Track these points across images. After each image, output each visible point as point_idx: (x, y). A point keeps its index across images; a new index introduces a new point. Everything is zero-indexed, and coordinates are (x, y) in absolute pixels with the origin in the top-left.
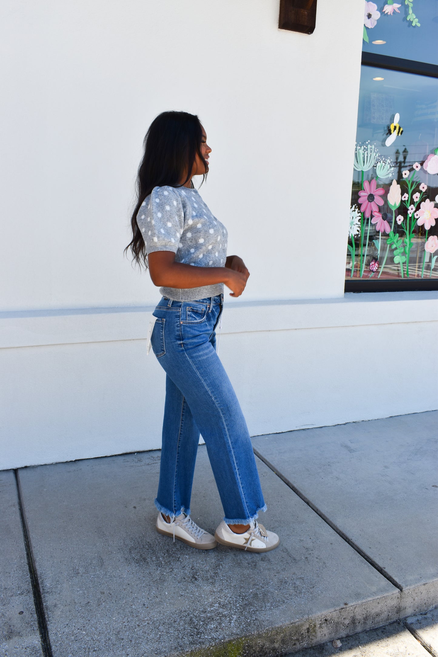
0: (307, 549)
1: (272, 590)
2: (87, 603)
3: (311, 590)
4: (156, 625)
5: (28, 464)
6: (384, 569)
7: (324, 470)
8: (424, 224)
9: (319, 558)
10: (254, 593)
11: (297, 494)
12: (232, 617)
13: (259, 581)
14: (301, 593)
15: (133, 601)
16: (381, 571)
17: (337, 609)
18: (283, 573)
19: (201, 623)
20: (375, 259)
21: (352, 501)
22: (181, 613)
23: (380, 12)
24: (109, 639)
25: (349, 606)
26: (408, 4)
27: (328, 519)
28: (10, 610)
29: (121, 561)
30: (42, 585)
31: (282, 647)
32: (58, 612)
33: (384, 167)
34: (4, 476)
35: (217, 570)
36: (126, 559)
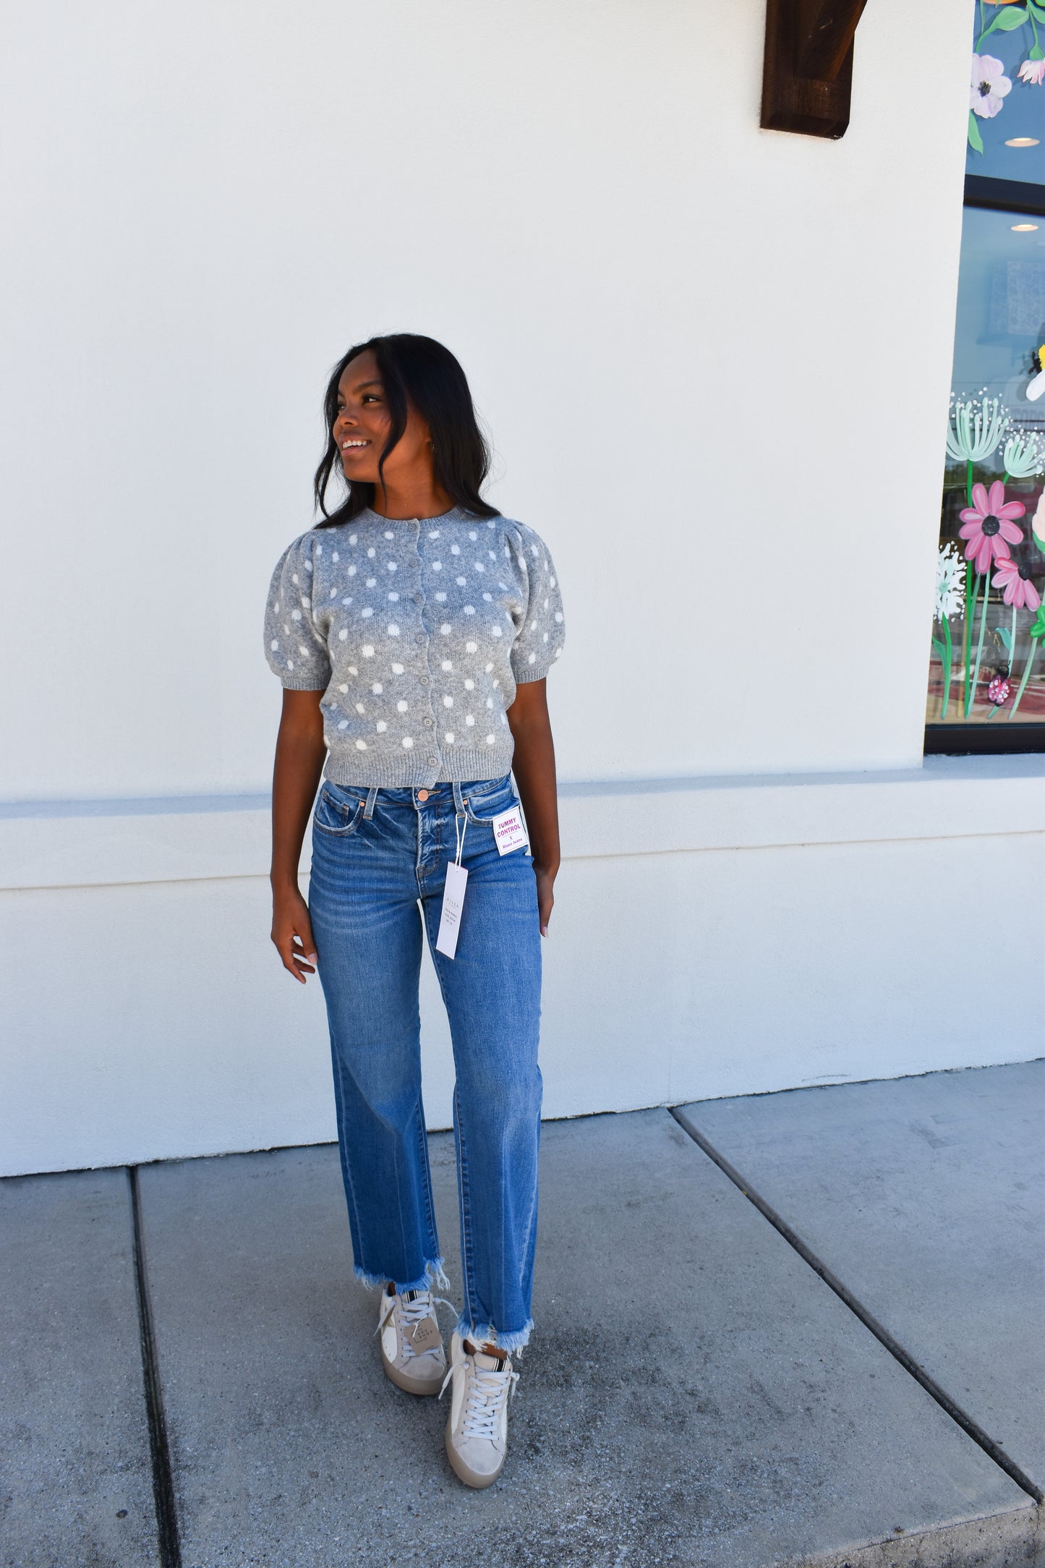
0: (811, 1386)
1: (718, 1486)
2: (276, 1498)
3: (815, 1491)
4: (434, 1560)
5: (162, 1156)
6: (998, 1445)
7: (866, 1190)
9: (838, 1410)
10: (675, 1493)
11: (796, 1248)
12: (617, 1548)
13: (690, 1463)
14: (788, 1496)
15: (384, 1499)
16: (991, 1449)
17: (874, 1542)
18: (749, 1444)
19: (543, 1560)
20: (1002, 673)
21: (929, 1271)
22: (495, 1534)
23: (1011, 78)
25: (905, 1535)
27: (867, 1313)
28: (97, 1505)
29: (363, 1400)
30: (175, 1449)
32: (207, 1518)
33: (1023, 452)
34: (104, 1183)
35: (589, 1431)
36: (375, 1394)
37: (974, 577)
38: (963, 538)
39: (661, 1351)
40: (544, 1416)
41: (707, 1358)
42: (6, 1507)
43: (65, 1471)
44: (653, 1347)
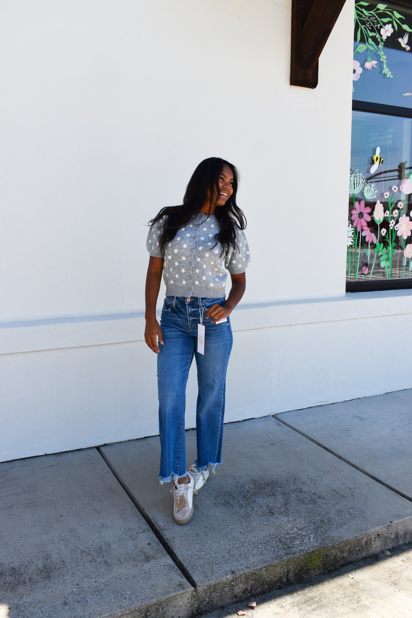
0: (350, 488)
1: (333, 517)
2: (197, 535)
3: (363, 515)
4: (255, 545)
5: (107, 442)
7: (345, 434)
8: (402, 234)
9: (361, 494)
10: (321, 520)
11: (329, 452)
12: (310, 536)
13: (322, 512)
14: (355, 517)
15: (232, 531)
17: (385, 526)
18: (338, 505)
19: (289, 541)
20: (366, 265)
21: (374, 455)
22: (271, 536)
23: (362, 68)
24: (224, 556)
25: (393, 524)
26: (383, 61)
27: (359, 468)
28: (140, 543)
29: (211, 505)
30: (157, 525)
31: (349, 556)
32: (177, 542)
33: (370, 191)
34: (90, 452)
35: (287, 507)
36: (215, 504)
37: (356, 232)
38: (352, 219)
39: (300, 483)
40: (271, 504)
41: (315, 484)
42: (110, 546)
43: (124, 535)
44: (297, 483)
